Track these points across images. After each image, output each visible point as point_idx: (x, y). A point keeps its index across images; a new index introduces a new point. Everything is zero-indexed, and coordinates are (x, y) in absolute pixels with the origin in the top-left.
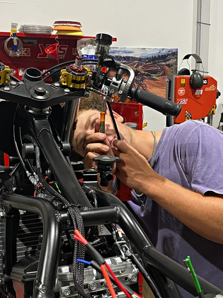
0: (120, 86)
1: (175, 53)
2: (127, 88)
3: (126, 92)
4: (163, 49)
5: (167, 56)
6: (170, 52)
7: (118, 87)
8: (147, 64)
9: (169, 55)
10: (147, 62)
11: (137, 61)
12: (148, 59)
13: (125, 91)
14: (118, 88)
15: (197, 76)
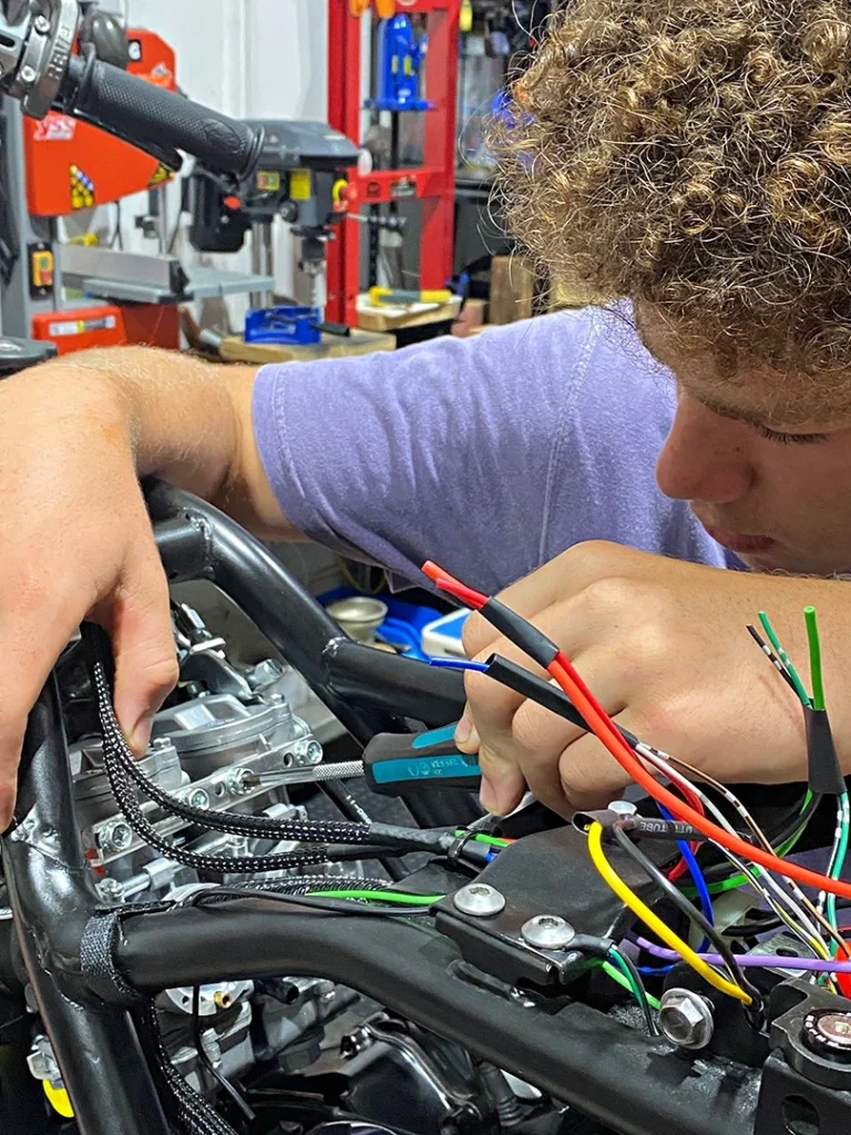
0: (24, 48)
2: (59, 59)
3: (58, 73)
7: (14, 51)
13: (51, 70)
14: (17, 56)
15: (103, 26)
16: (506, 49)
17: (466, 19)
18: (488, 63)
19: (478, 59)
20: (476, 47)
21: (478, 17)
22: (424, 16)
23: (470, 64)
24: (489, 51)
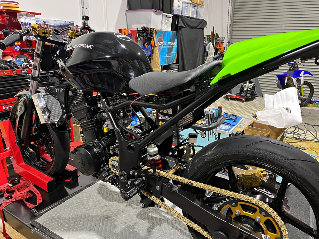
1: (72, 24)
4: (66, 21)
5: (68, 25)
6: (70, 23)
8: (58, 29)
9: (69, 24)
10: (58, 28)
11: (52, 27)
12: (58, 26)
16: (143, 39)
17: (137, 35)
18: (141, 41)
19: (139, 40)
20: (139, 39)
21: (139, 35)
22: (132, 35)
23: (138, 41)
24: (141, 40)
